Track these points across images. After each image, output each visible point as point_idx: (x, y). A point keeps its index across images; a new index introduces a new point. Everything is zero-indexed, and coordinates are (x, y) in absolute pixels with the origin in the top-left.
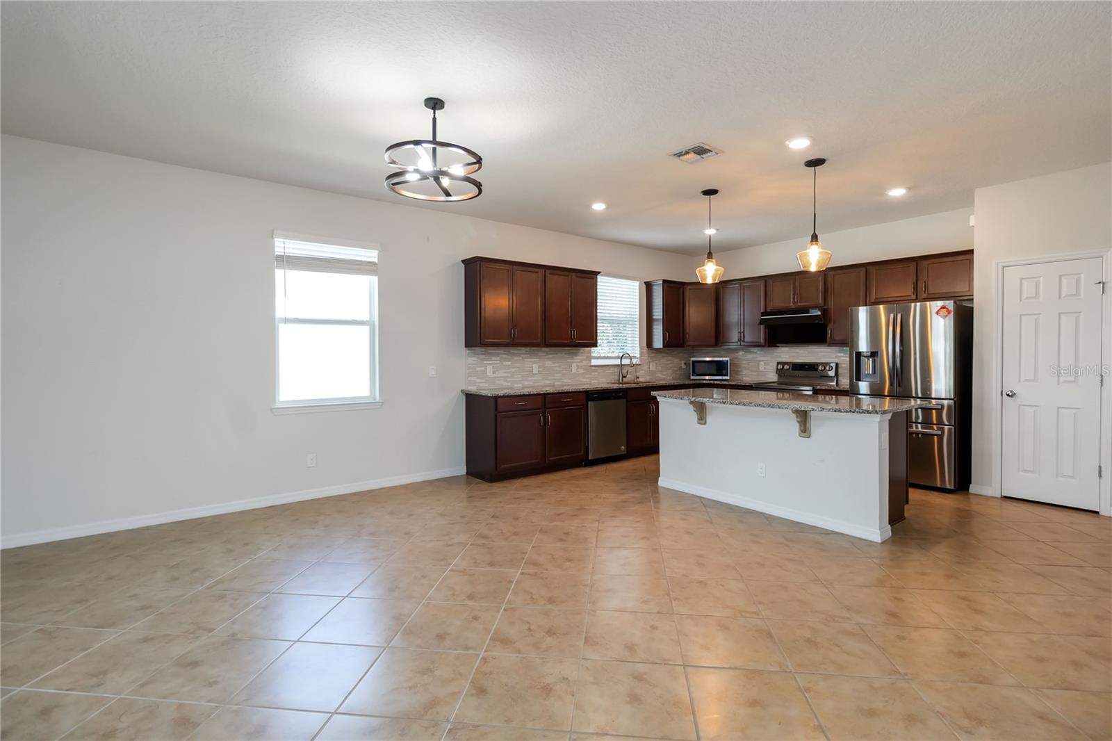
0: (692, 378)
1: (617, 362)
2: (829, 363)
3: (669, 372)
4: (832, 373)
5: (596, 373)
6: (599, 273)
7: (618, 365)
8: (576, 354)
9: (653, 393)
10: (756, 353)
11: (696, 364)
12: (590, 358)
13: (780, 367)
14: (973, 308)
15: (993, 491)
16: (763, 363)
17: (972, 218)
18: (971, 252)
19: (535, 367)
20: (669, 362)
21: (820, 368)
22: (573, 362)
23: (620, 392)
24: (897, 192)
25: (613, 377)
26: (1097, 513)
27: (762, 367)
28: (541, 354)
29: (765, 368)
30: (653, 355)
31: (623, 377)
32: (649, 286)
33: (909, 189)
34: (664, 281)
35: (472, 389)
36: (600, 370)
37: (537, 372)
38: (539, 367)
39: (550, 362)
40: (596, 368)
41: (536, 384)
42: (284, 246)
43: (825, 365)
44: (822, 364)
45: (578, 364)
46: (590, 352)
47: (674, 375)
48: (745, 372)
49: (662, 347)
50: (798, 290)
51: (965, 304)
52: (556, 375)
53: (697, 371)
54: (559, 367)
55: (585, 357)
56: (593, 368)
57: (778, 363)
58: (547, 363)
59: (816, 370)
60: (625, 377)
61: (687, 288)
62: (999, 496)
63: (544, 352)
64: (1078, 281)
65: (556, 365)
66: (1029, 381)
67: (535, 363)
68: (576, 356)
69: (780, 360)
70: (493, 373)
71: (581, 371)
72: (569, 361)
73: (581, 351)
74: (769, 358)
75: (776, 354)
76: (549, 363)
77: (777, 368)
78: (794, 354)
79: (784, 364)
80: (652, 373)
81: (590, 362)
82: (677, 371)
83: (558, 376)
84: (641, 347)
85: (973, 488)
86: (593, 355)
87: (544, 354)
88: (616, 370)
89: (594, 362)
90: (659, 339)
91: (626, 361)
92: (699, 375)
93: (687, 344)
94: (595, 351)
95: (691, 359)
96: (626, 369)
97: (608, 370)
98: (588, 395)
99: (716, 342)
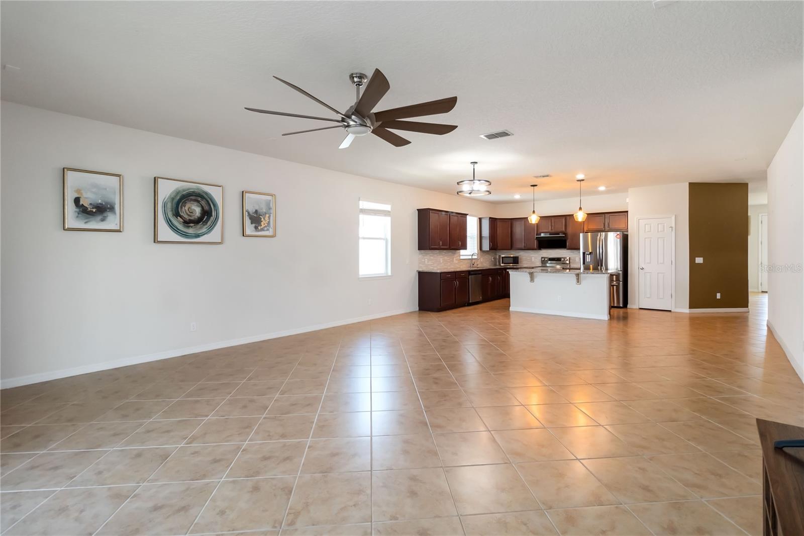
0: (502, 265)
1: (470, 257)
2: (566, 258)
3: (488, 262)
4: (568, 262)
5: (462, 263)
6: (467, 214)
7: (471, 259)
8: (455, 253)
9: (508, 270)
10: (530, 252)
11: (504, 258)
12: (460, 256)
13: (543, 259)
14: (628, 235)
15: (636, 307)
17: (628, 200)
18: (627, 212)
19: (441, 259)
20: (487, 258)
21: (562, 259)
22: (454, 258)
23: (479, 271)
24: (602, 188)
25: (468, 265)
26: (670, 311)
27: (533, 259)
29: (535, 260)
30: (483, 253)
31: (473, 265)
32: (480, 219)
33: (606, 187)
34: (490, 218)
35: (421, 270)
36: (462, 261)
39: (446, 257)
41: (441, 268)
42: (364, 205)
43: (564, 258)
44: (563, 258)
45: (456, 258)
46: (460, 253)
48: (524, 262)
49: (488, 250)
50: (553, 224)
51: (625, 233)
53: (504, 262)
55: (458, 255)
57: (542, 258)
59: (560, 261)
61: (498, 221)
62: (638, 308)
63: (444, 252)
64: (664, 226)
66: (648, 263)
69: (542, 256)
70: (428, 262)
71: (457, 262)
74: (536, 255)
75: (540, 253)
77: (542, 260)
78: (549, 252)
79: (545, 258)
80: (482, 263)
82: (490, 262)
84: (478, 250)
85: (628, 306)
88: (469, 261)
89: (462, 257)
90: (486, 246)
91: (474, 257)
92: (505, 264)
93: (498, 248)
94: (462, 252)
95: (500, 256)
96: (474, 261)
97: (466, 262)
98: (469, 273)
99: (511, 247)
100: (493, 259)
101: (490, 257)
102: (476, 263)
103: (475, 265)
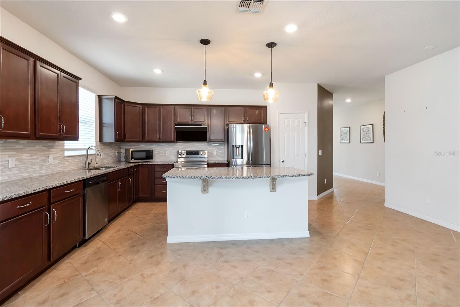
0: (131, 161)
1: (84, 152)
3: (110, 158)
4: (206, 156)
5: (68, 163)
7: (85, 155)
8: (52, 147)
10: (164, 145)
11: (134, 153)
12: (63, 150)
13: (180, 153)
16: (168, 151)
20: (110, 152)
21: (201, 153)
22: (49, 154)
23: (105, 176)
25: (79, 164)
28: (17, 146)
29: (169, 154)
30: (103, 147)
31: (89, 164)
32: (100, 98)
34: (116, 98)
36: (71, 160)
37: (14, 166)
38: (15, 160)
39: (29, 155)
40: (68, 158)
41: (12, 179)
43: (203, 151)
45: (55, 156)
46: (63, 145)
47: (112, 160)
49: (112, 141)
50: (193, 114)
52: (34, 167)
53: (134, 157)
54: (37, 159)
55: (59, 149)
56: (66, 158)
58: (24, 155)
59: (199, 154)
60: (90, 164)
61: (126, 104)
63: (21, 144)
65: (35, 157)
67: (10, 156)
68: (52, 148)
71: (57, 161)
72: (46, 153)
73: (56, 144)
74: (171, 149)
75: (175, 146)
76: (26, 156)
77: (178, 154)
78: (186, 146)
80: (102, 159)
81: (64, 153)
82: (113, 157)
83: (36, 167)
84: (96, 141)
86: (65, 147)
87: (22, 147)
88: (82, 159)
89: (67, 154)
90: (110, 136)
91: (91, 152)
92: (135, 159)
93: (126, 140)
94: (68, 144)
95: (127, 150)
96: (90, 158)
97: (77, 160)
98: (85, 183)
99: (143, 140)
100: (117, 154)
101: (113, 151)
102: (93, 161)
103: (93, 164)
